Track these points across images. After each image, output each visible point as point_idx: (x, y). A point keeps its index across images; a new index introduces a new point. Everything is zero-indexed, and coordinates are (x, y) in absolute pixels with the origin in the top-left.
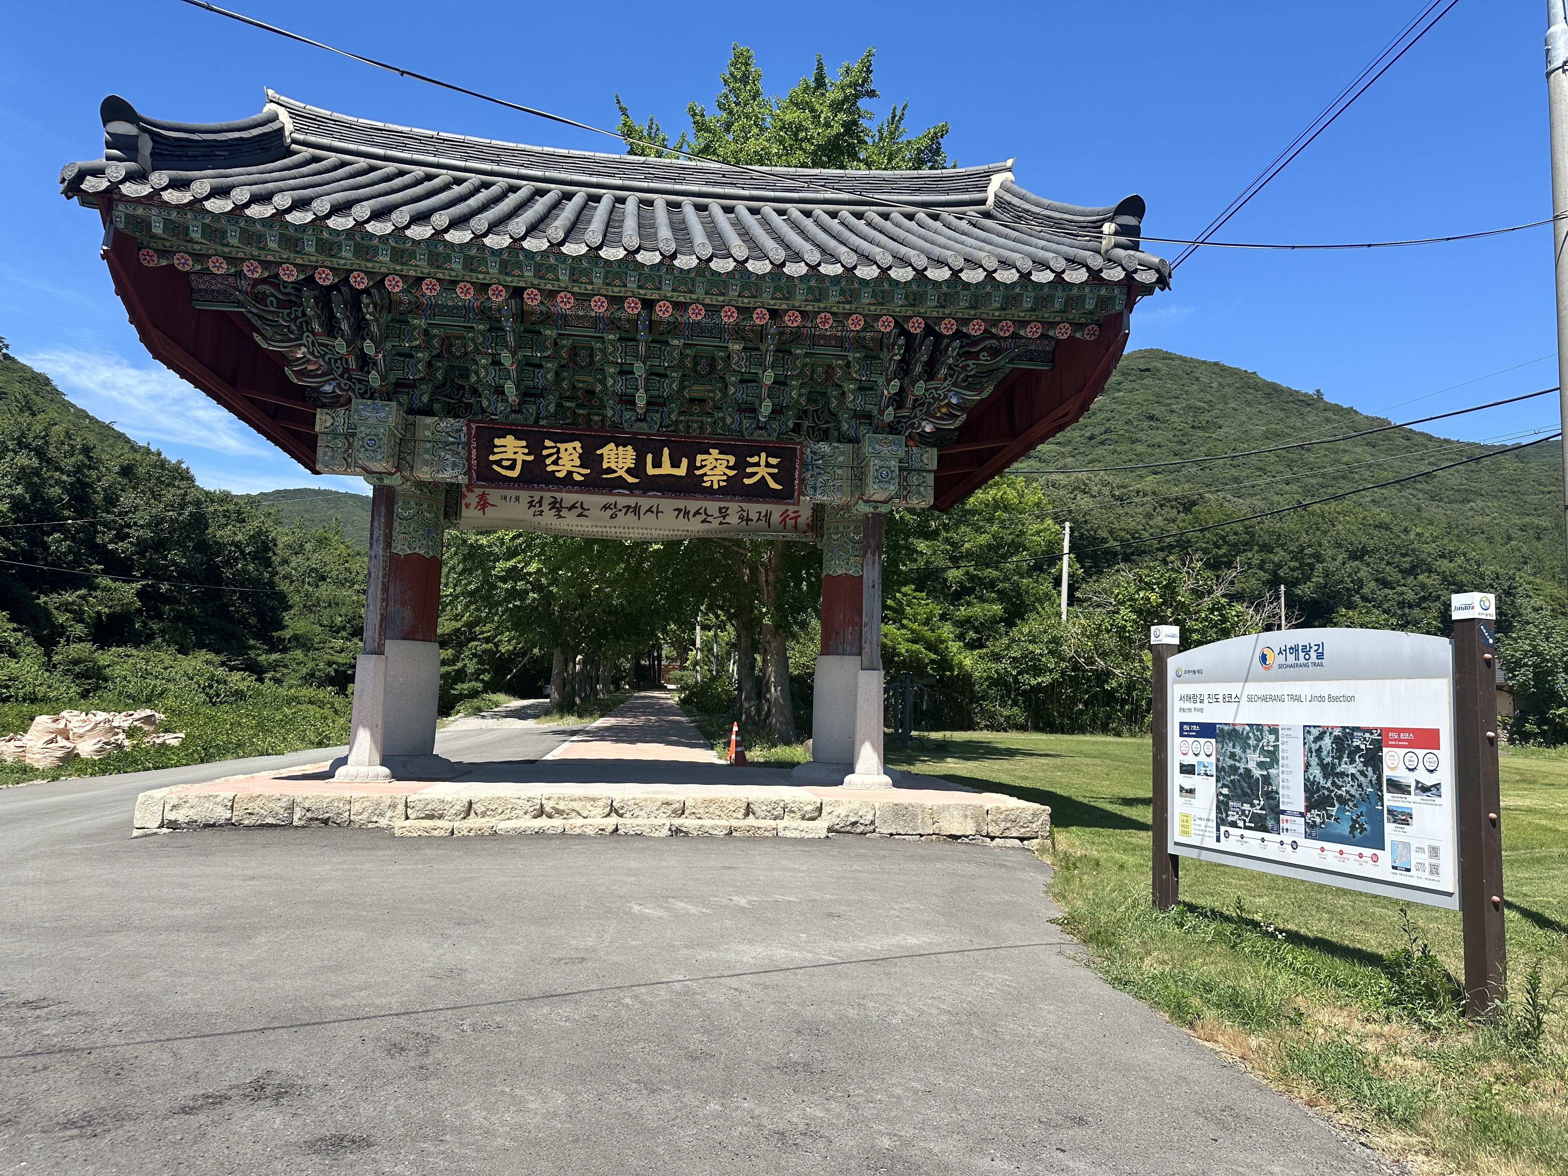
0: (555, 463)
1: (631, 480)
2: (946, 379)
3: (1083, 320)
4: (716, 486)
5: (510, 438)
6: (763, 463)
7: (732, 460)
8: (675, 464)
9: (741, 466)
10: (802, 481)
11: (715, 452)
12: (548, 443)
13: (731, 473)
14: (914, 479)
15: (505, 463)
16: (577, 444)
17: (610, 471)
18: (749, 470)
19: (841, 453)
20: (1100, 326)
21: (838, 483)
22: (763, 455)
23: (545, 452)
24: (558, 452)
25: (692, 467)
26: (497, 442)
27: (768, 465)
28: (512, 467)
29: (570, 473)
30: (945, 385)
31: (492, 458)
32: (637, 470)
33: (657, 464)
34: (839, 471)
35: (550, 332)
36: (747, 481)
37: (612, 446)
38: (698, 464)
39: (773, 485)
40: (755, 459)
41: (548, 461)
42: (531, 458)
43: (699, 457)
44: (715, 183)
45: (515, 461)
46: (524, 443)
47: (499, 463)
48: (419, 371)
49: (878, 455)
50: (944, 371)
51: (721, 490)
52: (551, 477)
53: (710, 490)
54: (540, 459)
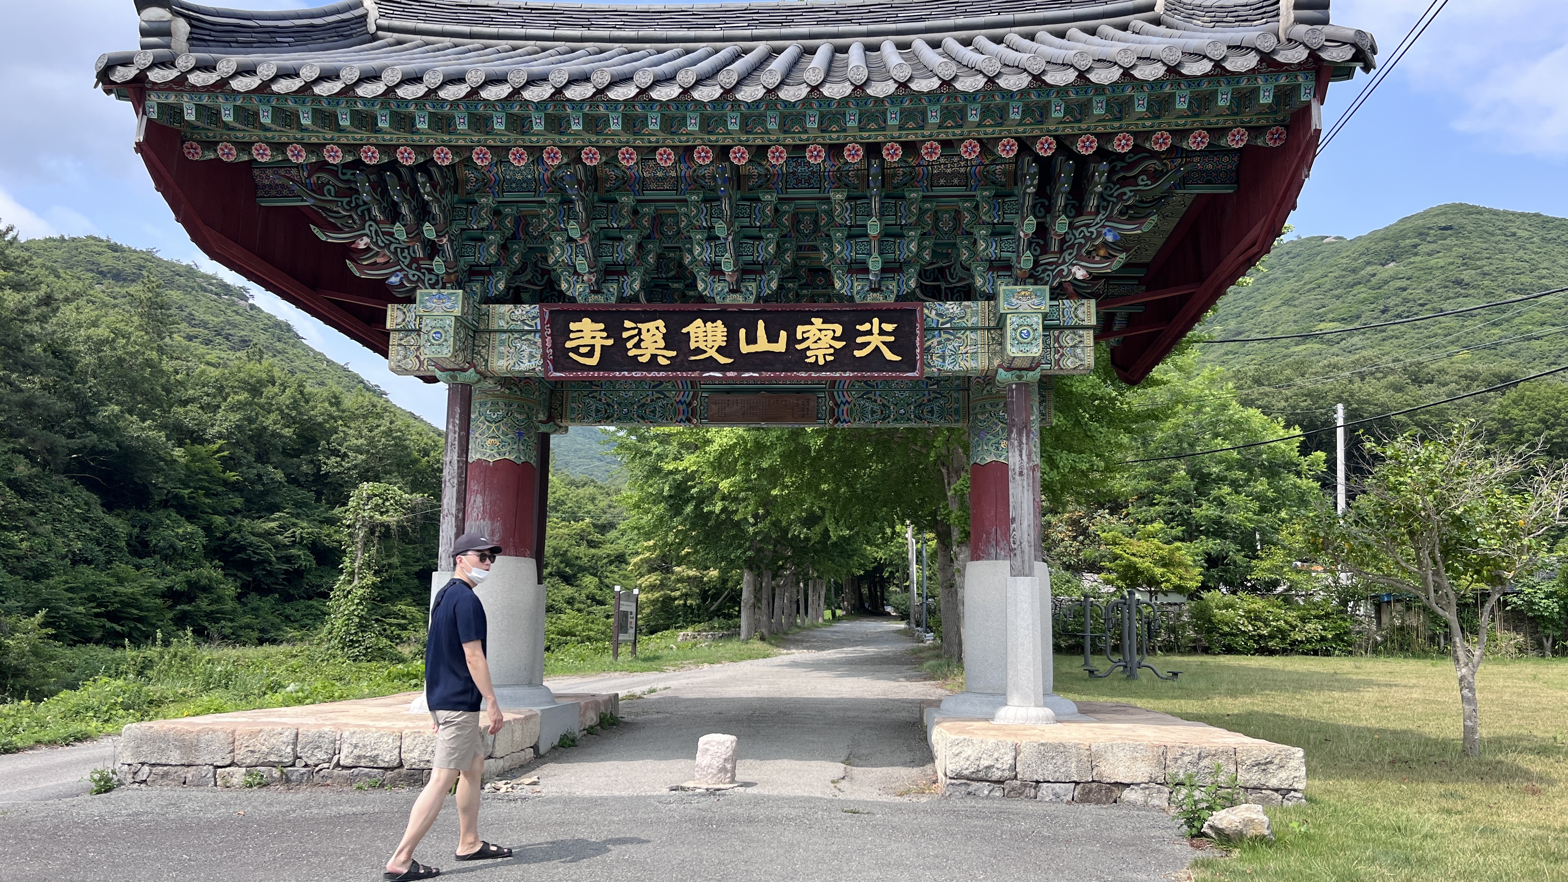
0: (637, 346)
1: (723, 360)
2: (1097, 213)
3: (1263, 122)
4: (821, 362)
5: (586, 321)
6: (876, 330)
8: (773, 338)
9: (849, 335)
10: (927, 349)
11: (817, 321)
12: (628, 324)
13: (839, 345)
14: (1068, 339)
15: (583, 350)
16: (660, 323)
17: (699, 351)
18: (859, 340)
19: (970, 312)
20: (1287, 127)
21: (971, 350)
22: (876, 321)
23: (625, 335)
24: (639, 333)
25: (792, 340)
26: (573, 326)
27: (882, 332)
28: (590, 354)
29: (654, 357)
30: (1098, 220)
31: (569, 345)
32: (730, 348)
33: (752, 339)
34: (972, 336)
35: (627, 200)
36: (858, 354)
38: (799, 336)
39: (889, 356)
40: (866, 327)
41: (629, 345)
42: (610, 342)
43: (800, 329)
45: (593, 346)
46: (602, 326)
47: (576, 350)
48: (490, 255)
49: (1016, 314)
50: (1093, 202)
51: (828, 366)
52: (634, 363)
53: (815, 366)
54: (621, 343)
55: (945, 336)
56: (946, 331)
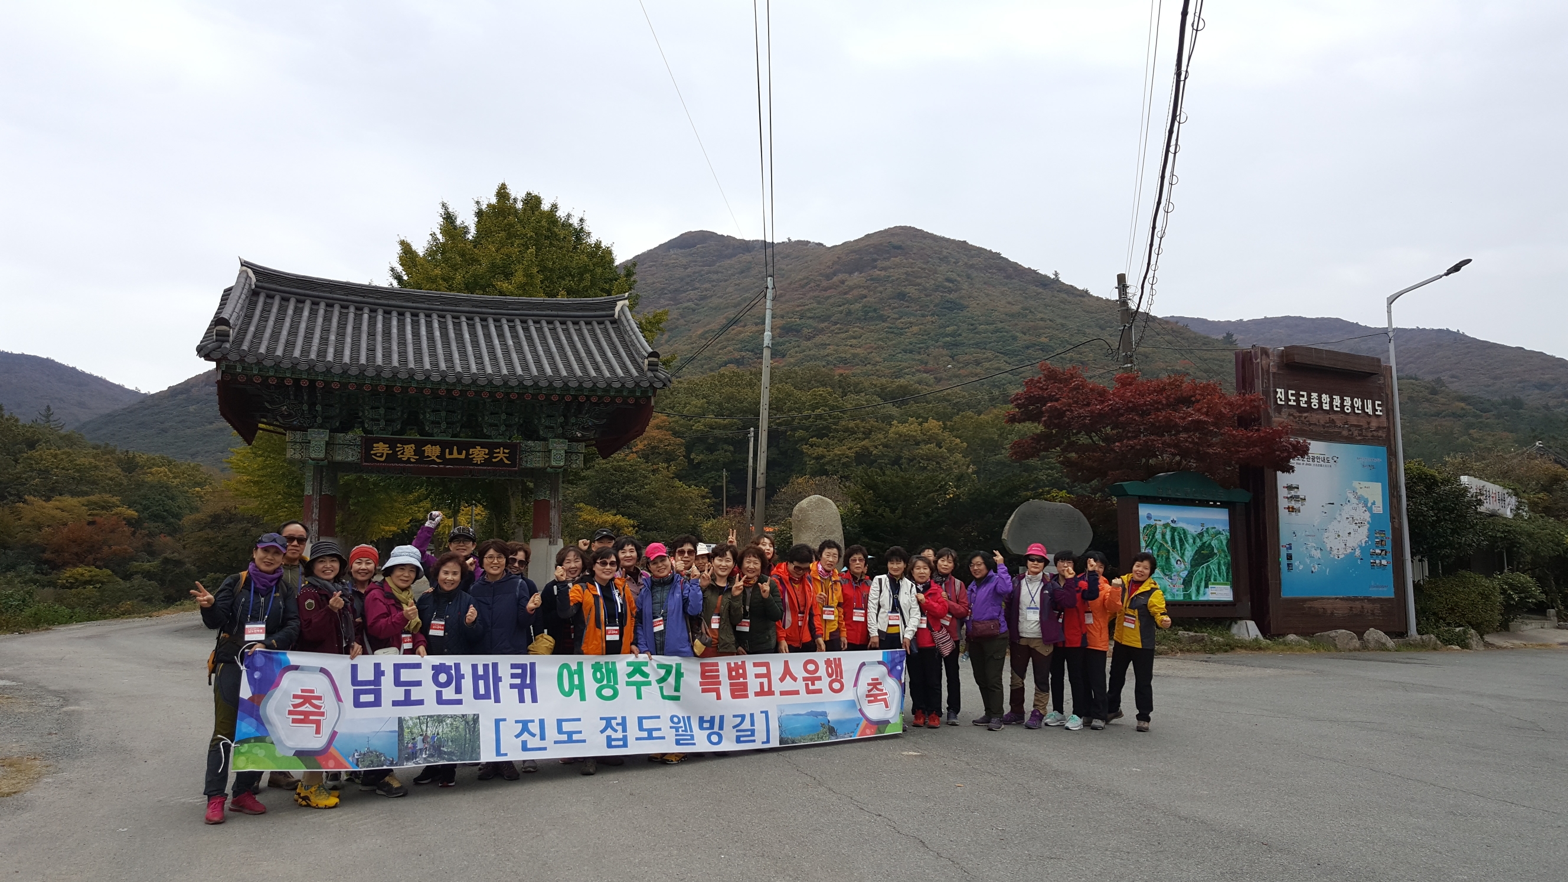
0: (402, 454)
1: (438, 461)
2: (586, 414)
3: (637, 398)
4: (479, 463)
5: (381, 443)
6: (501, 452)
7: (487, 451)
8: (460, 453)
9: (491, 454)
10: (521, 459)
11: (478, 448)
12: (399, 445)
13: (487, 457)
14: (574, 457)
15: (378, 455)
16: (413, 445)
17: (428, 457)
18: (495, 455)
19: (538, 445)
21: (538, 459)
22: (502, 448)
23: (397, 449)
24: (404, 449)
25: (468, 454)
26: (375, 445)
27: (504, 453)
28: (381, 456)
29: (409, 458)
31: (372, 452)
32: (442, 456)
33: (451, 453)
34: (538, 454)
36: (494, 460)
37: (429, 446)
38: (471, 453)
39: (506, 461)
40: (498, 450)
41: (399, 453)
42: (391, 452)
43: (471, 450)
44: (476, 307)
45: (383, 453)
46: (388, 446)
47: (375, 455)
48: (336, 413)
49: (555, 449)
51: (481, 465)
52: (400, 461)
53: (476, 464)
54: (395, 453)
55: (528, 454)
56: (528, 452)
